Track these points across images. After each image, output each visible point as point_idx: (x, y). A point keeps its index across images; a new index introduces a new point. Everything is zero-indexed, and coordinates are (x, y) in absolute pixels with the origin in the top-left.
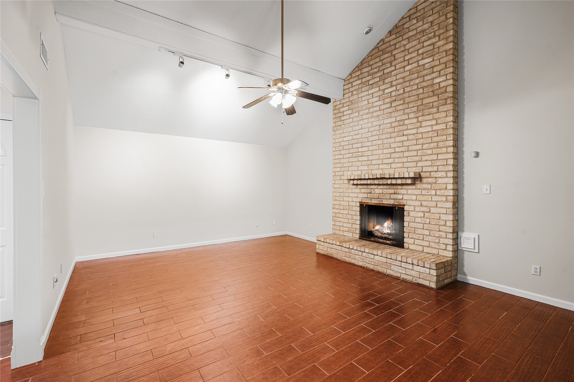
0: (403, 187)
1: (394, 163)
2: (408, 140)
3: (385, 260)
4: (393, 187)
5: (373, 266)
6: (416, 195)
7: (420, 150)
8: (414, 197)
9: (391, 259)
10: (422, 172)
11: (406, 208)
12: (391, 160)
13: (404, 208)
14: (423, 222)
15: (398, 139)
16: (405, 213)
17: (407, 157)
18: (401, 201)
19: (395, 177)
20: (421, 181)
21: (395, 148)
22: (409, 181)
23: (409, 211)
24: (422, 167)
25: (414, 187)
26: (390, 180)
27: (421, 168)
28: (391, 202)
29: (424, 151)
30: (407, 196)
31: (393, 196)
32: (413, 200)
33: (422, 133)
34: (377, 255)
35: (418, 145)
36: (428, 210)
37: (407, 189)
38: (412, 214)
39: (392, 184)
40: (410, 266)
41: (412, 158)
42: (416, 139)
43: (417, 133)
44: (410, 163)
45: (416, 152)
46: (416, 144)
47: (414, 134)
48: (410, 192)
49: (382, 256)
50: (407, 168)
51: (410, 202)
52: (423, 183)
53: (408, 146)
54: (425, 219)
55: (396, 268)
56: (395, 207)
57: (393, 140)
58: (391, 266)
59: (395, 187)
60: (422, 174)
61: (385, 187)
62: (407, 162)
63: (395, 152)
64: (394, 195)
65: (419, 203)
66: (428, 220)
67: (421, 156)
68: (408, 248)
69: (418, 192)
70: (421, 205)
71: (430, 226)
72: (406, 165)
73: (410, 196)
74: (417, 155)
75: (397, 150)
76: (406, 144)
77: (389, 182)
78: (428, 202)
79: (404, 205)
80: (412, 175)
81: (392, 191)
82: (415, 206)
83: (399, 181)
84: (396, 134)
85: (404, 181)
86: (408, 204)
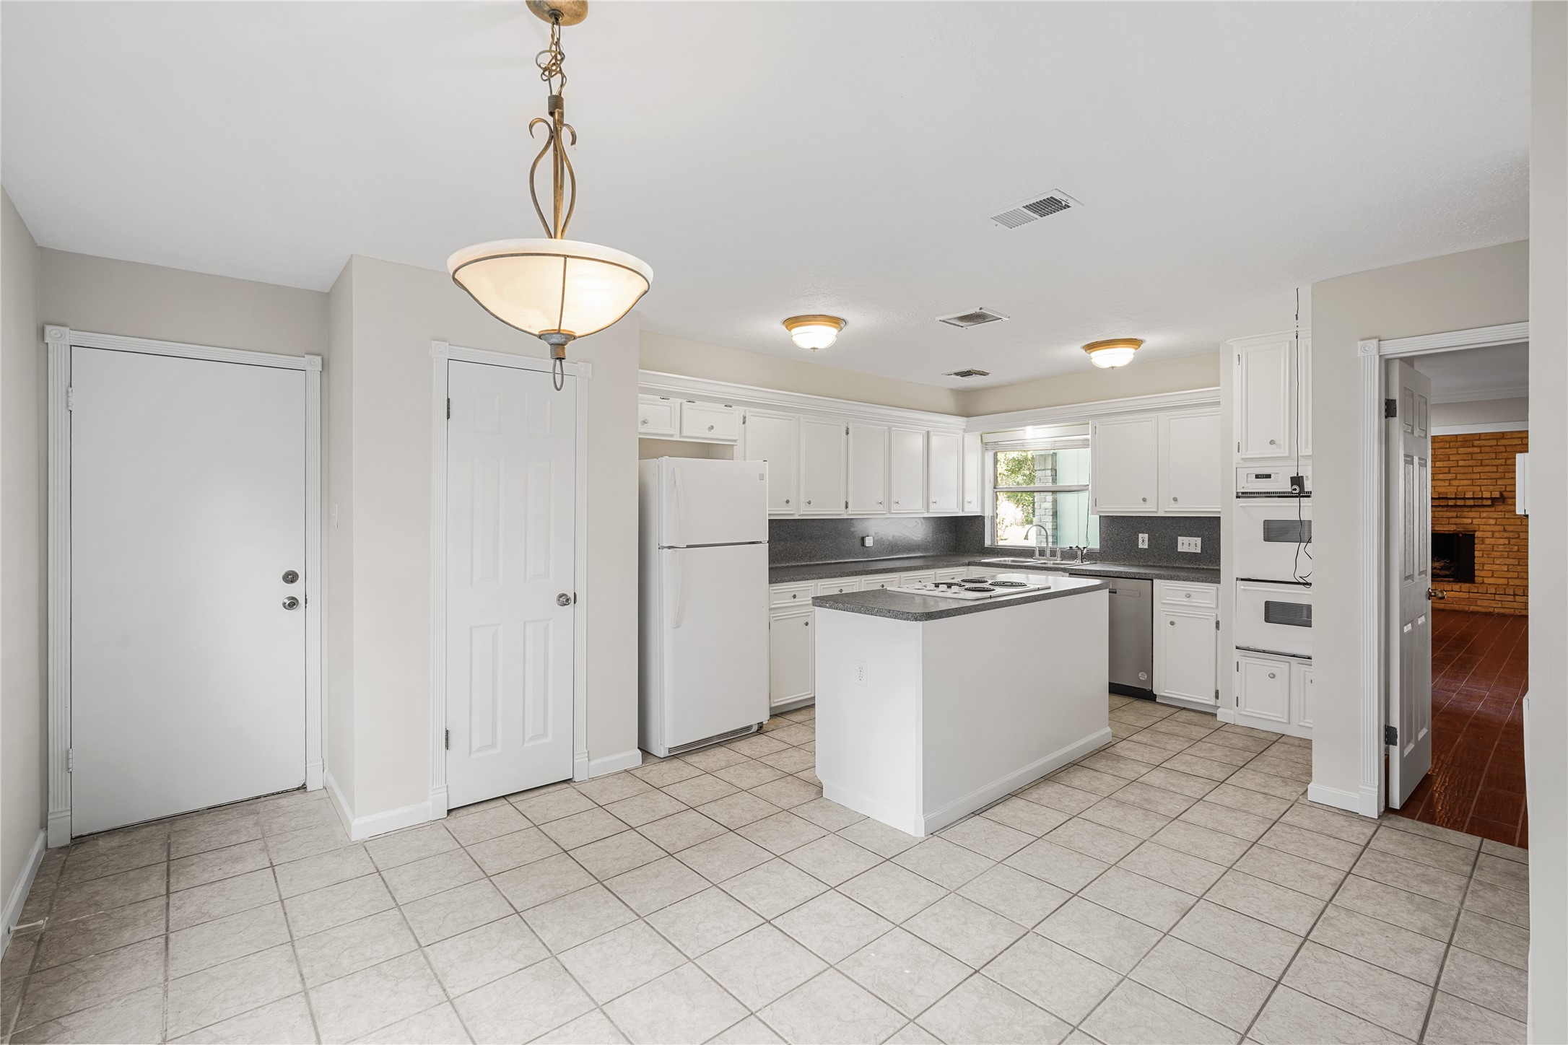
0: (1473, 509)
1: (1456, 479)
2: (1481, 452)
3: (1466, 595)
4: (1454, 509)
5: (1443, 605)
6: (1496, 519)
7: (1502, 465)
8: (1493, 522)
9: (1478, 593)
10: (1505, 491)
11: (1477, 534)
12: (1450, 476)
13: (1474, 535)
14: (1507, 550)
15: (1461, 450)
16: (1476, 541)
17: (1479, 473)
18: (1470, 526)
19: (1466, 496)
20: (1503, 502)
21: (1457, 461)
22: (1489, 502)
23: (1483, 540)
24: (1506, 486)
25: (1493, 509)
26: (1454, 501)
27: (1504, 487)
28: (1452, 528)
29: (1509, 467)
30: (1480, 520)
31: (1452, 521)
32: (1490, 525)
33: (1505, 446)
34: (1452, 591)
35: (1499, 459)
36: (1517, 536)
37: (1480, 512)
38: (1487, 541)
39: (1455, 506)
40: (1511, 598)
41: (1489, 474)
42: (1496, 453)
43: (1497, 445)
44: (1486, 481)
45: (1495, 467)
46: (1496, 459)
47: (1491, 446)
48: (1484, 515)
49: (1460, 592)
50: (1480, 486)
51: (1485, 527)
52: (1508, 505)
53: (1481, 460)
54: (1511, 546)
55: (1485, 603)
56: (1458, 534)
57: (1454, 451)
58: (1476, 602)
59: (1458, 509)
60: (1504, 493)
61: (1439, 509)
62: (1480, 479)
63: (1458, 466)
64: (1456, 519)
65: (1501, 528)
66: (1516, 547)
67: (1504, 472)
68: (1483, 583)
69: (1500, 515)
70: (1505, 530)
71: (1519, 553)
72: (1478, 482)
73: (1484, 520)
74: (1497, 472)
75: (1461, 463)
76: (1479, 457)
77: (1451, 503)
78: (1515, 527)
79: (1475, 531)
80: (1496, 495)
81: (1454, 514)
82: (1493, 532)
83: (1471, 503)
84: (1459, 443)
85: (1479, 502)
86: (1481, 529)
